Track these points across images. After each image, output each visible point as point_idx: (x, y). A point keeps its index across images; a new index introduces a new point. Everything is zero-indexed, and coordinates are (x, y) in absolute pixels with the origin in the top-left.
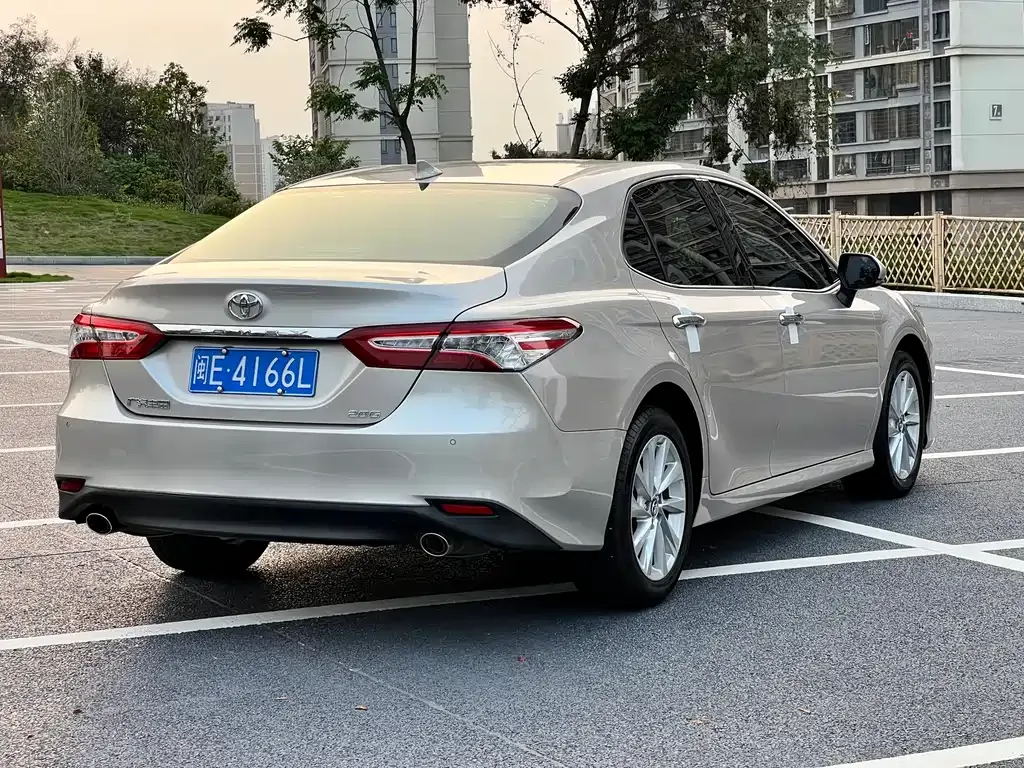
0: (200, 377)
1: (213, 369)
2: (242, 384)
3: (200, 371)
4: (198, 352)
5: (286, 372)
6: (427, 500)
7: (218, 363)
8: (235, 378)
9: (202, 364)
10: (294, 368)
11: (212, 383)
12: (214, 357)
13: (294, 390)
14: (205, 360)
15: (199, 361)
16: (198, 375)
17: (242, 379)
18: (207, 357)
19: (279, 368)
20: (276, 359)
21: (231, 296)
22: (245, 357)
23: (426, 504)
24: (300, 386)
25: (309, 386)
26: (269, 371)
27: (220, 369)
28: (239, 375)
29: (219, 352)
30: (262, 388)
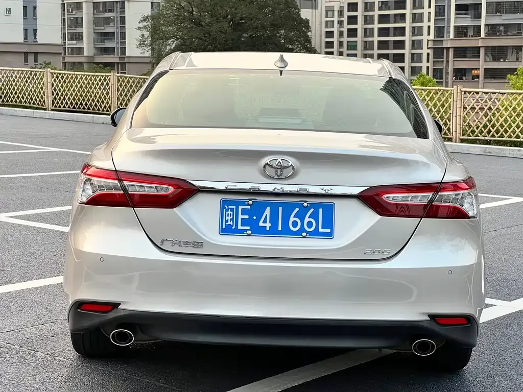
0: (229, 223)
1: (240, 217)
2: (268, 229)
3: (229, 218)
4: (224, 203)
5: (307, 220)
6: (429, 316)
7: (244, 212)
8: (261, 224)
9: (230, 212)
10: (315, 216)
11: (240, 227)
12: (240, 207)
13: (316, 234)
14: (232, 210)
15: (227, 210)
16: (227, 221)
17: (268, 225)
18: (234, 207)
19: (301, 216)
20: (297, 209)
21: (267, 160)
22: (268, 208)
23: (428, 319)
24: (321, 230)
25: (329, 230)
26: (292, 219)
27: (247, 217)
28: (265, 222)
29: (243, 203)
30: (286, 232)
